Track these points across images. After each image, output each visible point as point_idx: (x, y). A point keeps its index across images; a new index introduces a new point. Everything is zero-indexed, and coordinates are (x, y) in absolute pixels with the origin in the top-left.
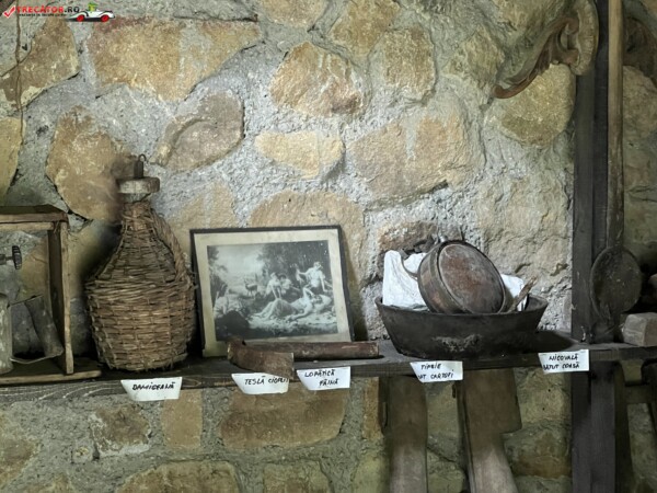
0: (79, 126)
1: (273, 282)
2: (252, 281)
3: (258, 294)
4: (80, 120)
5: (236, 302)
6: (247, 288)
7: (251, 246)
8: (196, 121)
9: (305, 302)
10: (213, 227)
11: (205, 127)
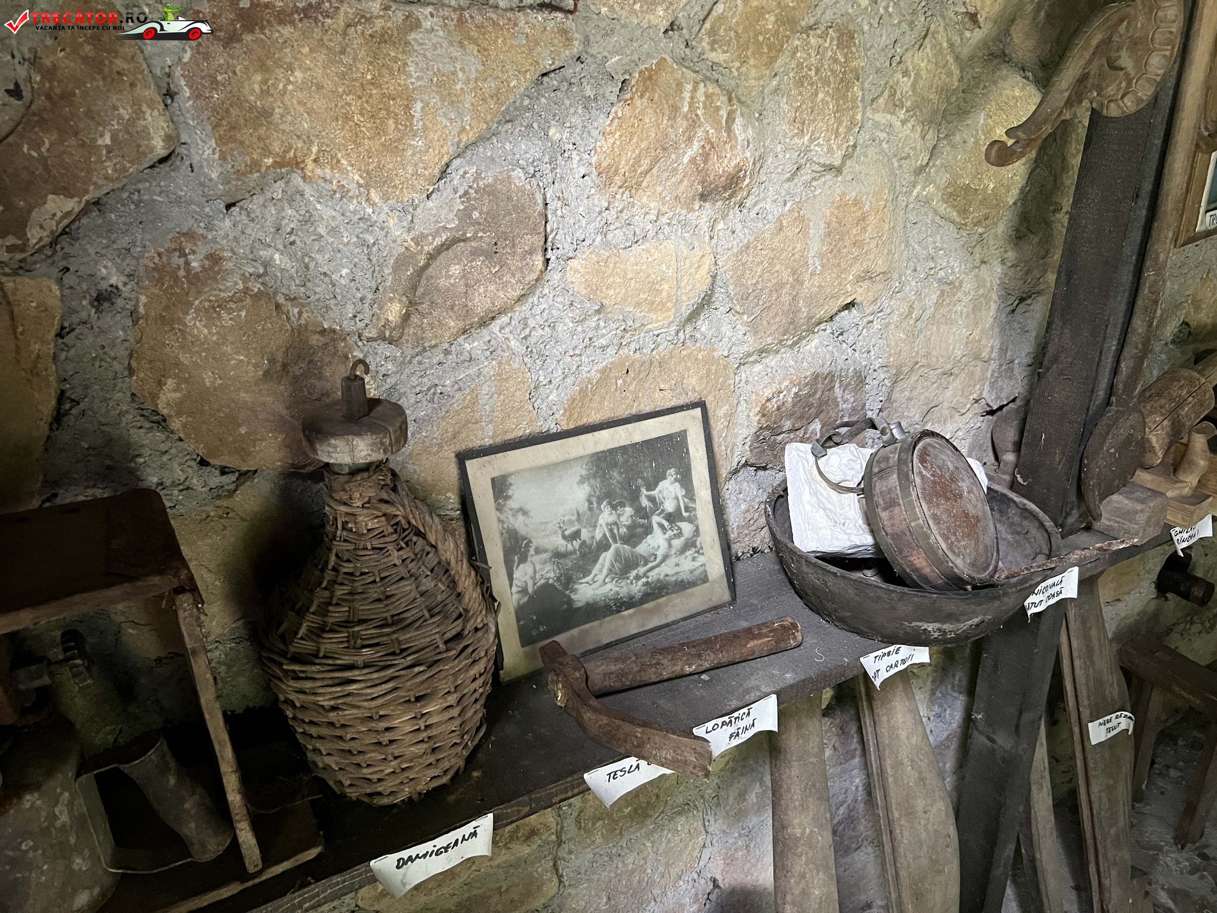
0: (194, 279)
1: (606, 516)
2: (571, 522)
3: (584, 543)
4: (194, 264)
5: (548, 567)
6: (564, 537)
7: (566, 464)
8: (454, 241)
9: (657, 541)
10: (499, 440)
11: (475, 253)
